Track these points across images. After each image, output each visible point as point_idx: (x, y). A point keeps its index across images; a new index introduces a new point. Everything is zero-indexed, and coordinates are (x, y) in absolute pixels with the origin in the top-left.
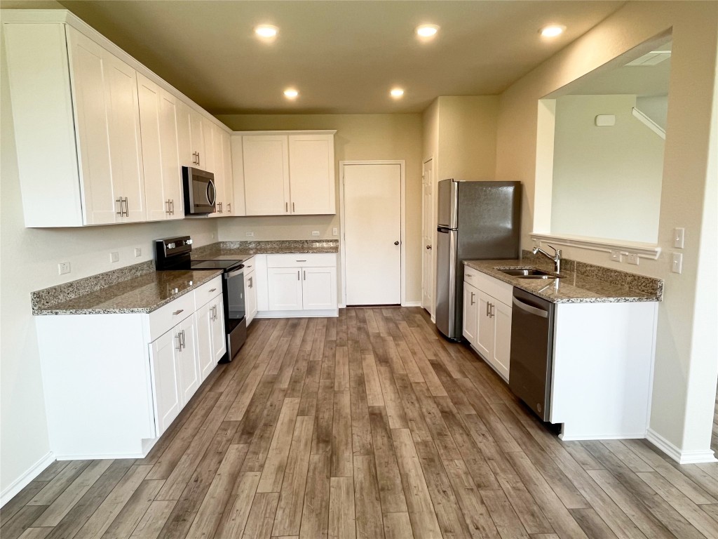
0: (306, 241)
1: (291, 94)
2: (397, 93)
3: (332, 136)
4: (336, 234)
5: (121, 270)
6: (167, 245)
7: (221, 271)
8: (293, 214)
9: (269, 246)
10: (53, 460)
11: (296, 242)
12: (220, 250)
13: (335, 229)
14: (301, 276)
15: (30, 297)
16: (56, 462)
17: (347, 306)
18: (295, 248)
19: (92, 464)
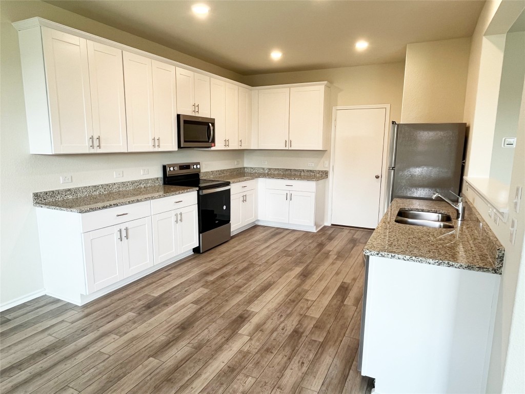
0: (303, 170)
1: (276, 56)
2: (362, 45)
3: (323, 86)
4: (327, 166)
5: (123, 183)
6: (170, 168)
7: (197, 189)
8: (290, 149)
9: (276, 173)
10: (44, 294)
11: (295, 170)
12: (245, 173)
13: (327, 162)
14: (289, 197)
15: (32, 195)
16: (46, 295)
17: (332, 225)
18: (295, 175)
19: (58, 301)
